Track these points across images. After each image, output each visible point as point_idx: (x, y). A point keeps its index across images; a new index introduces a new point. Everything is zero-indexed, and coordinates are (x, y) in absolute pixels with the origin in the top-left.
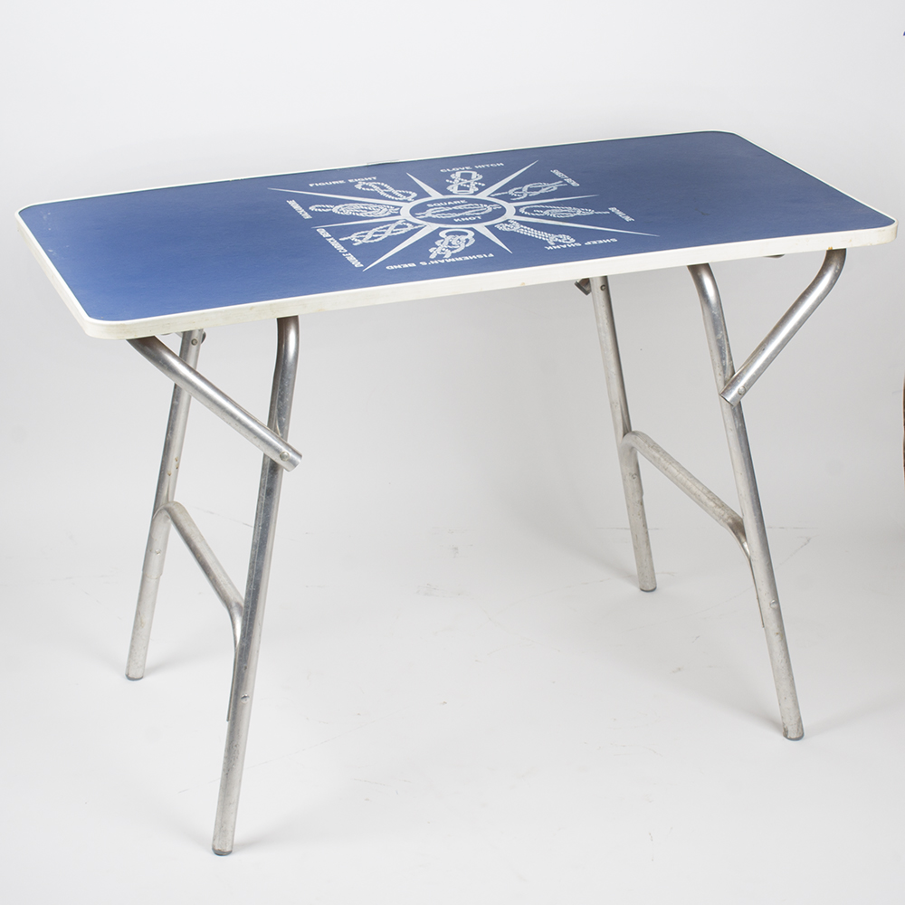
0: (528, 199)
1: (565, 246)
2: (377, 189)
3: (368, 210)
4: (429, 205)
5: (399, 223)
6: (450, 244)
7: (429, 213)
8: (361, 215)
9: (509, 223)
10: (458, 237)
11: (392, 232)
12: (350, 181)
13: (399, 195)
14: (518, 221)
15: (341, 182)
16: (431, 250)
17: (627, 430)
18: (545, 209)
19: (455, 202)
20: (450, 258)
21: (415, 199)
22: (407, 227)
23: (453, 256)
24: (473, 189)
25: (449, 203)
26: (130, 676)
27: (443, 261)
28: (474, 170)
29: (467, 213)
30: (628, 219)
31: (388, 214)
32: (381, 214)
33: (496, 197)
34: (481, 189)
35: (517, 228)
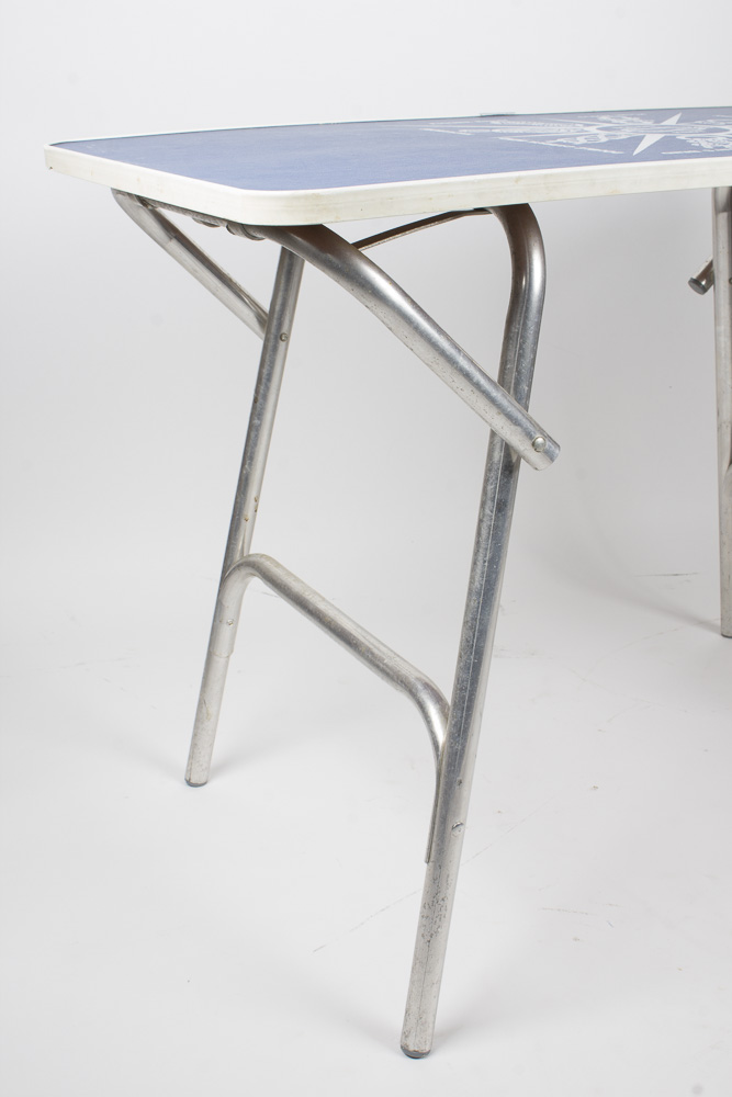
26: (193, 781)
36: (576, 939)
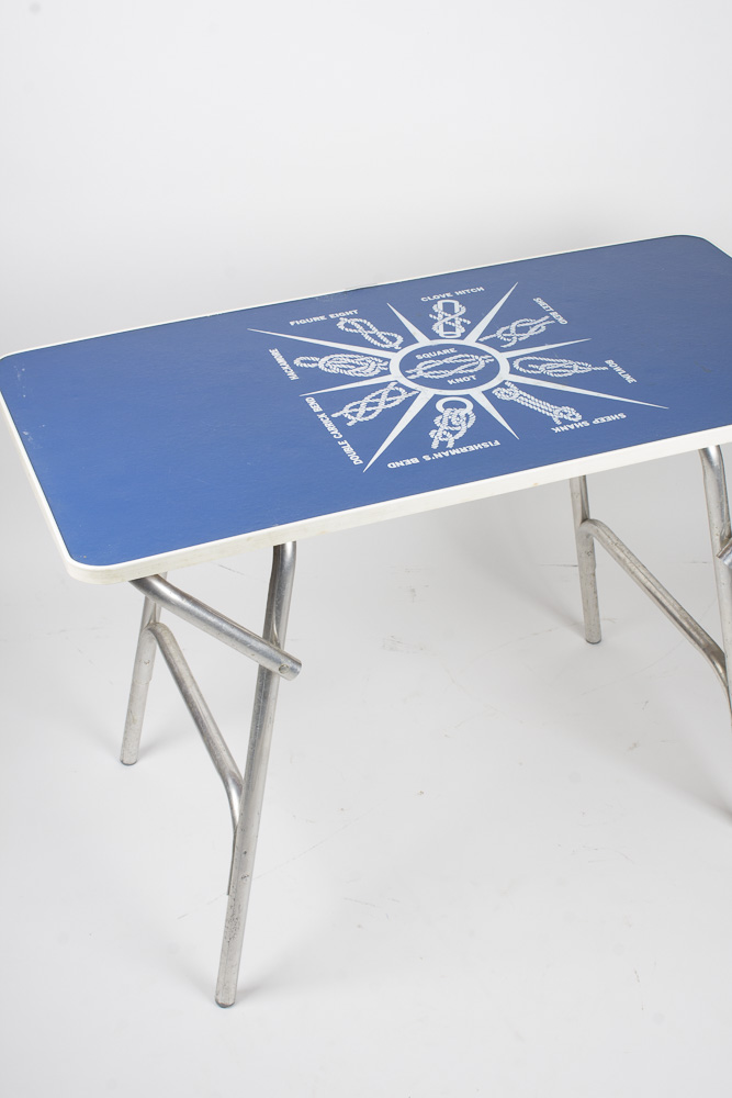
0: (519, 346)
1: (572, 427)
2: (360, 329)
3: (357, 366)
4: (419, 357)
5: (391, 387)
6: (450, 424)
7: (420, 370)
8: (349, 373)
9: (506, 387)
10: (457, 411)
11: (387, 403)
12: (332, 316)
13: (385, 340)
14: (516, 384)
15: (322, 318)
16: (432, 434)
17: (585, 519)
18: (539, 363)
19: (446, 352)
20: (454, 448)
21: (403, 346)
22: (399, 394)
23: (458, 444)
24: (460, 331)
25: (439, 353)
27: (446, 454)
28: (455, 298)
29: (460, 370)
30: (629, 379)
31: (377, 371)
32: (369, 371)
33: (485, 343)
34: (469, 329)
35: (515, 395)
36: (359, 926)
